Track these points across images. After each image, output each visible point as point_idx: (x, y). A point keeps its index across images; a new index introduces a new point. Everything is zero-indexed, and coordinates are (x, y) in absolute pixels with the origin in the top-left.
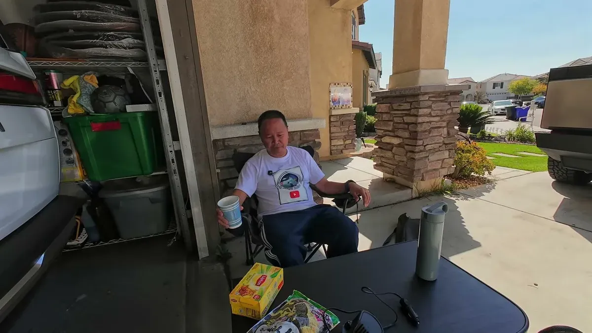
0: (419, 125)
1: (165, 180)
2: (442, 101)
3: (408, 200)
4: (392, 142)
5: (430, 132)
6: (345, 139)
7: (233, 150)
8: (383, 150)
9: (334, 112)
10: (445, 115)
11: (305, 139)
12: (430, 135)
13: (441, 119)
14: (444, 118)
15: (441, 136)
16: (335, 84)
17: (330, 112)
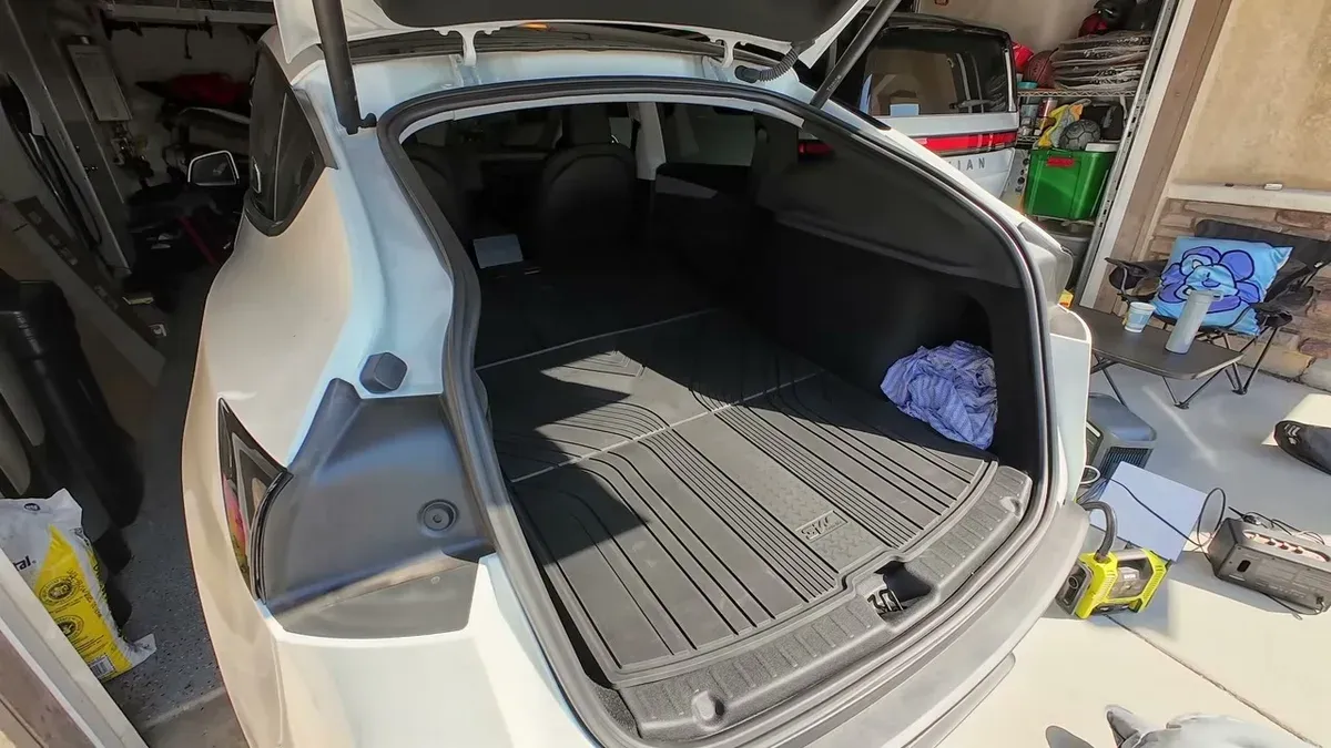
7: (1192, 218)
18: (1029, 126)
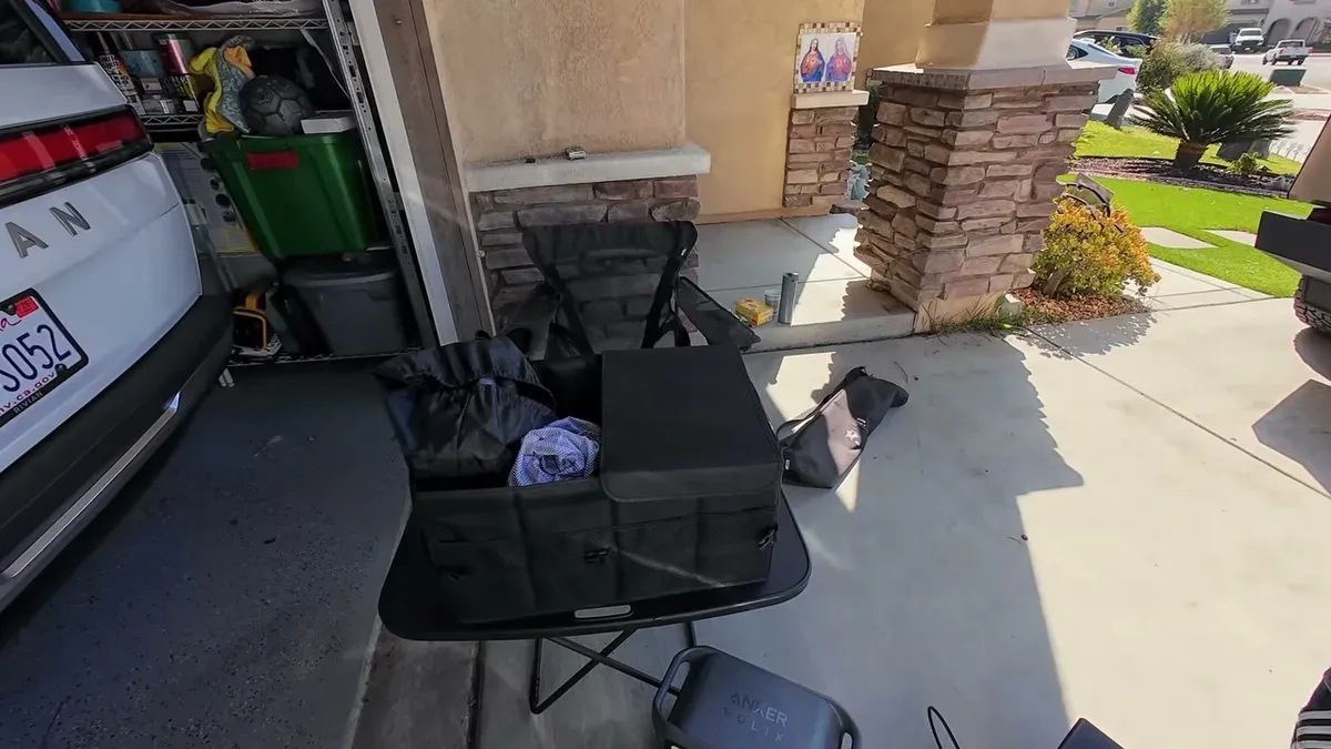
0: (951, 173)
1: (388, 261)
2: (1031, 111)
3: (902, 337)
4: (894, 202)
5: (981, 186)
6: (822, 169)
7: (511, 213)
8: (875, 217)
9: (802, 103)
10: (1032, 147)
11: (662, 196)
12: (982, 196)
13: (1018, 157)
14: (1030, 154)
15: (1011, 198)
16: (815, 26)
17: (793, 100)
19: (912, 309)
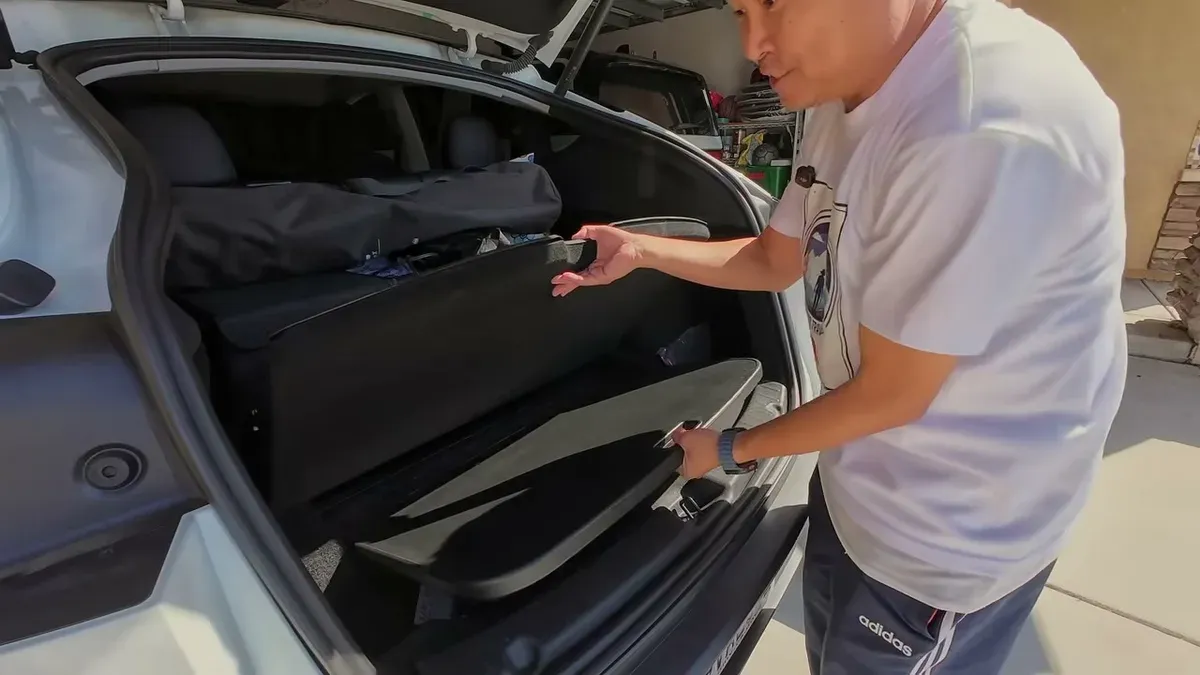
9: (1188, 176)
17: (1181, 173)
18: (729, 151)
19: (1192, 340)
